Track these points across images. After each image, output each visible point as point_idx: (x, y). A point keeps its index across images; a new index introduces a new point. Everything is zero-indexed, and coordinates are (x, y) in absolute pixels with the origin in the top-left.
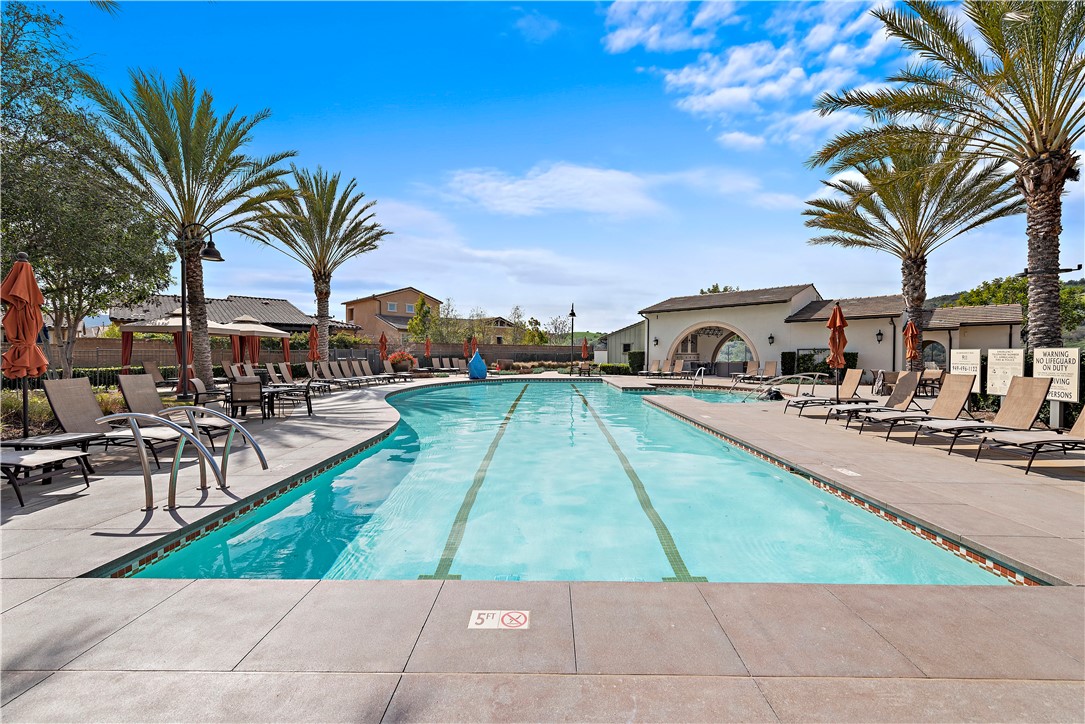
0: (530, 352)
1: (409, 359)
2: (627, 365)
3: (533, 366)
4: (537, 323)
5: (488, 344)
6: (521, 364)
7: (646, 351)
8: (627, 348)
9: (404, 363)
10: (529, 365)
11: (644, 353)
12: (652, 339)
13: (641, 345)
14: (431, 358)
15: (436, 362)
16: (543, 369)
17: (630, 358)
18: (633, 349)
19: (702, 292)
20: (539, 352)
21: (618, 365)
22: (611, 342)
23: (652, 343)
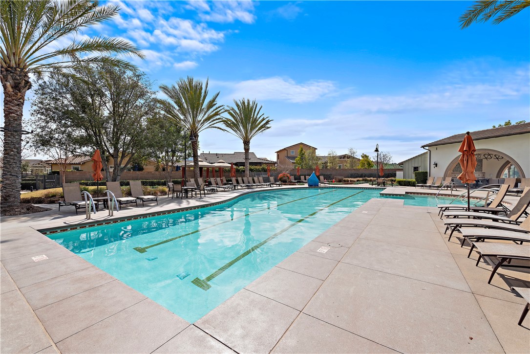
0: (360, 173)
1: (287, 176)
2: (414, 180)
3: (358, 181)
4: (366, 156)
5: (335, 169)
6: (349, 179)
7: (428, 171)
8: (416, 169)
9: (284, 178)
10: (355, 179)
11: (427, 172)
12: (432, 163)
13: (425, 168)
14: (300, 175)
15: (302, 177)
16: (364, 182)
17: (416, 176)
18: (420, 170)
19: (494, 127)
20: (367, 172)
21: (410, 180)
22: (406, 166)
23: (432, 166)
